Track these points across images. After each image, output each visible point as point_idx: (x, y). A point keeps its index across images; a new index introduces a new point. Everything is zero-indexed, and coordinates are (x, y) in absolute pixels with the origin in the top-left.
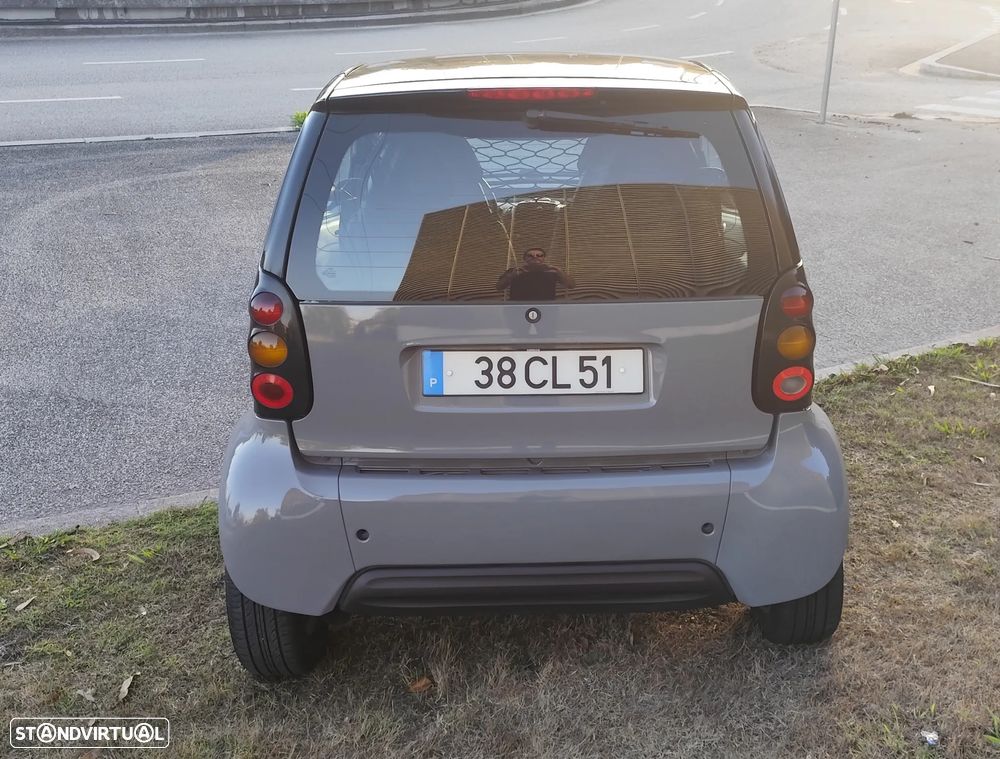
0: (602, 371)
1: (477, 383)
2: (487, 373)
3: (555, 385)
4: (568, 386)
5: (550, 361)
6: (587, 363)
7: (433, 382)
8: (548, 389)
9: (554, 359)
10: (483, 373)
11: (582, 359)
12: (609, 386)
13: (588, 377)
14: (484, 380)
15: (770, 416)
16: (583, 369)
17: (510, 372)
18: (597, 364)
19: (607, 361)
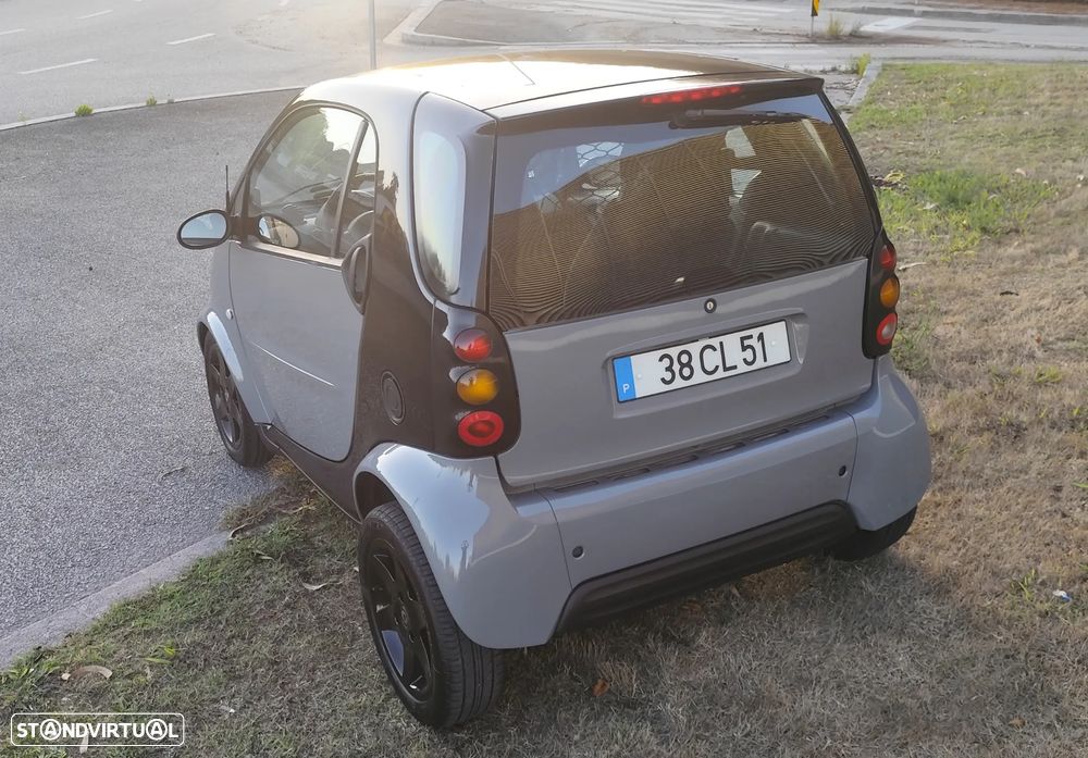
0: (758, 347)
1: (663, 380)
2: (670, 369)
3: (726, 369)
4: (735, 367)
5: (718, 346)
6: (746, 343)
7: (626, 387)
8: (720, 374)
9: (721, 343)
10: (667, 369)
11: (743, 339)
12: (765, 360)
13: (749, 355)
14: (668, 376)
15: (872, 361)
16: (744, 348)
17: (688, 365)
18: (754, 342)
19: (761, 337)
